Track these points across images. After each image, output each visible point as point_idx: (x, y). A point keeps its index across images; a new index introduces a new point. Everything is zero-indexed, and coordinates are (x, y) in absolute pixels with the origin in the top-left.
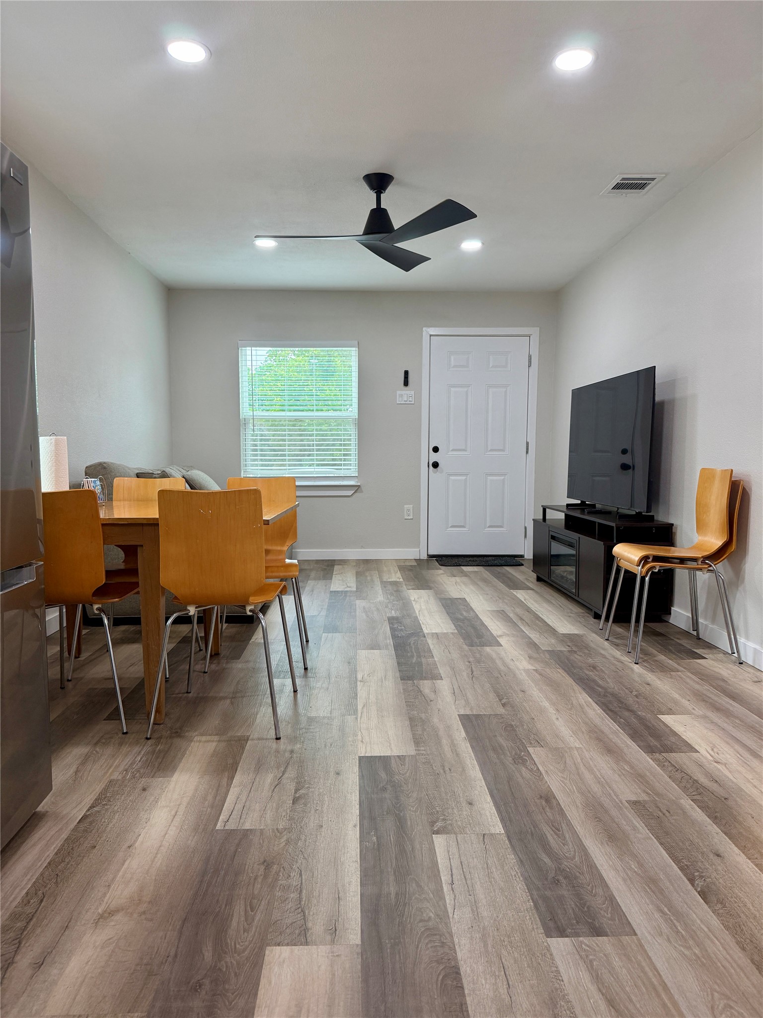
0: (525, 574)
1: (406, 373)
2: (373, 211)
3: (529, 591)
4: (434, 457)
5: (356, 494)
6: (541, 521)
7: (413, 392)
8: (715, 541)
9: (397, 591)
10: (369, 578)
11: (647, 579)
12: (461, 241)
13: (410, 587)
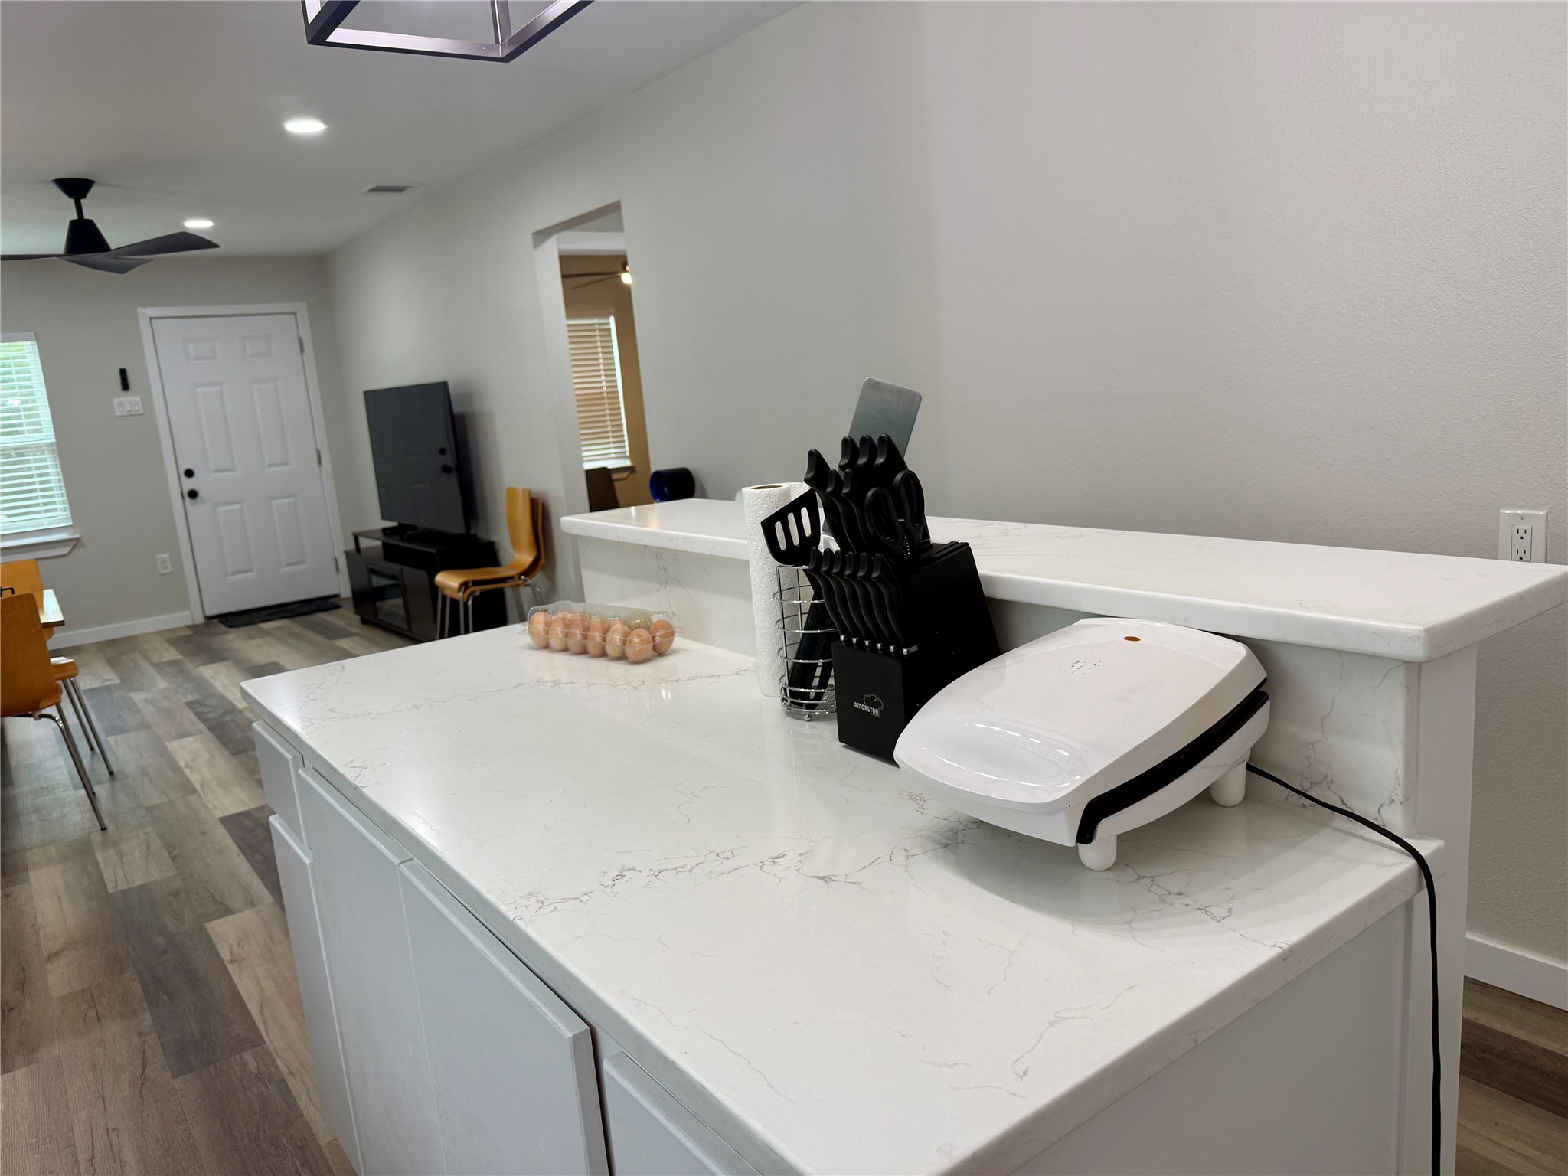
0: (346, 618)
1: (123, 372)
2: (73, 223)
3: (356, 638)
4: (189, 484)
5: (76, 551)
6: (355, 552)
7: (138, 398)
8: (526, 558)
9: (182, 671)
10: (131, 664)
11: (470, 603)
12: (185, 219)
13: (198, 663)
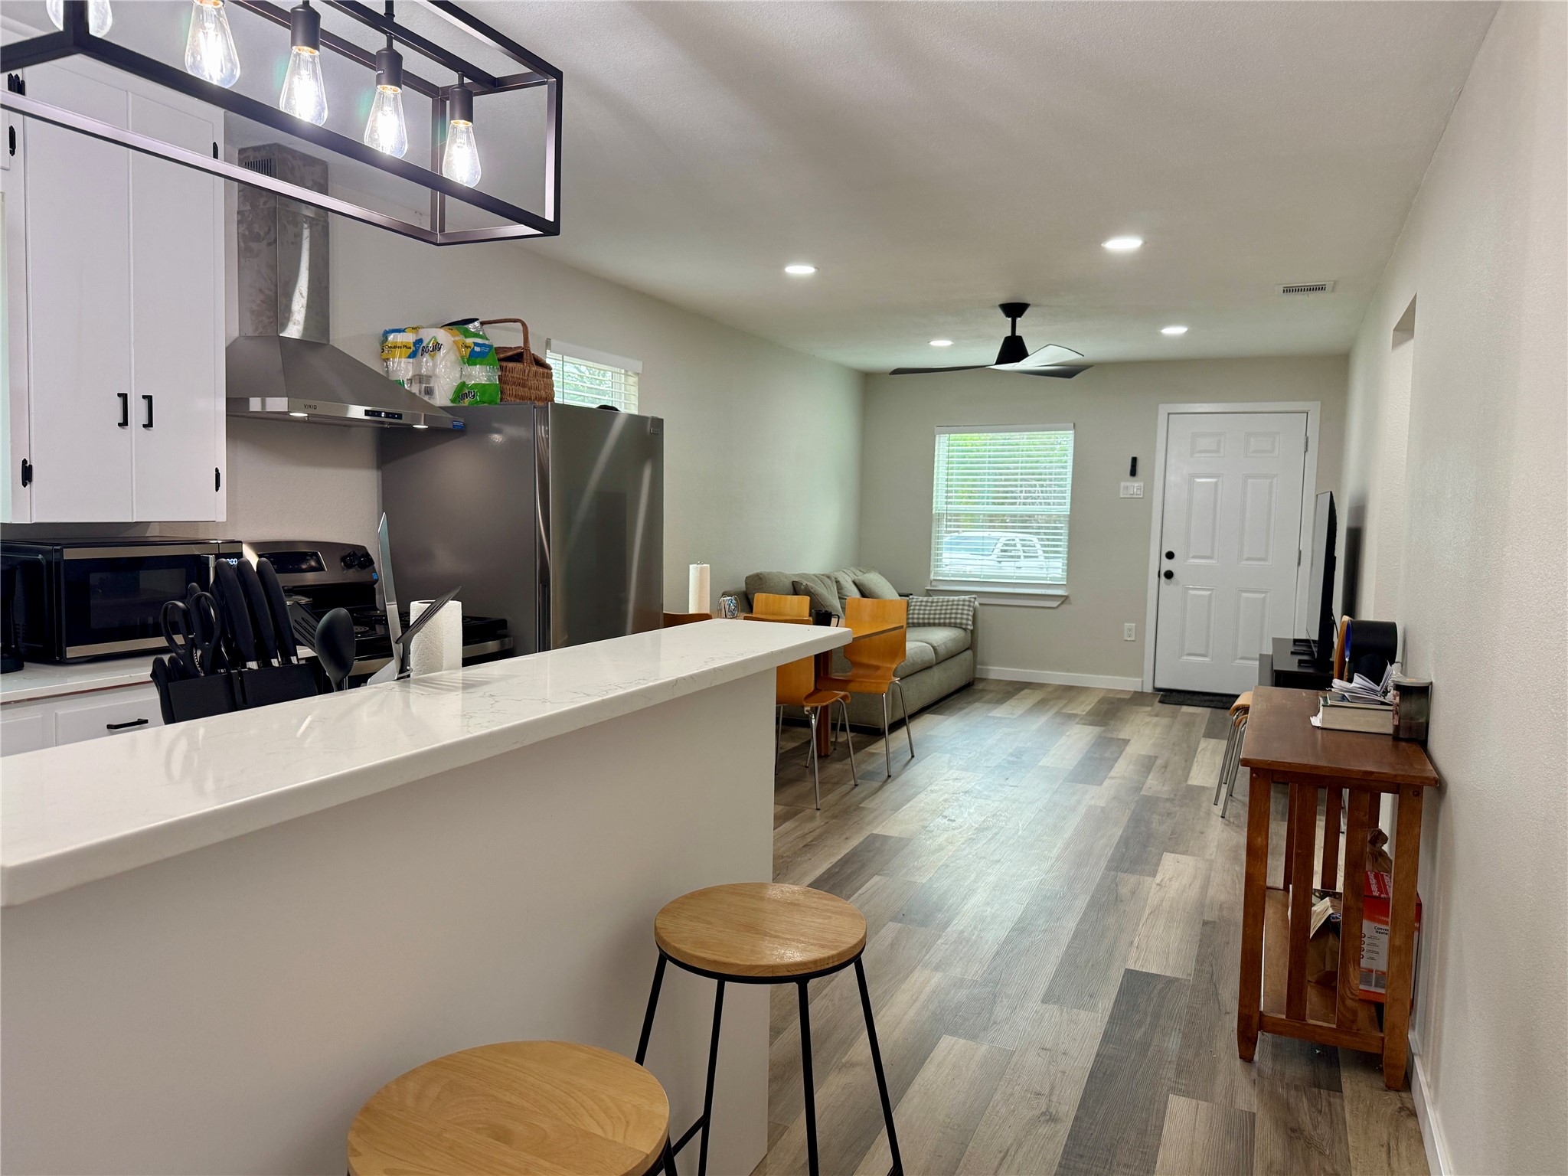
1: (1134, 460)
2: (1007, 339)
4: (1168, 565)
5: (1063, 606)
7: (1142, 484)
12: (1159, 328)
